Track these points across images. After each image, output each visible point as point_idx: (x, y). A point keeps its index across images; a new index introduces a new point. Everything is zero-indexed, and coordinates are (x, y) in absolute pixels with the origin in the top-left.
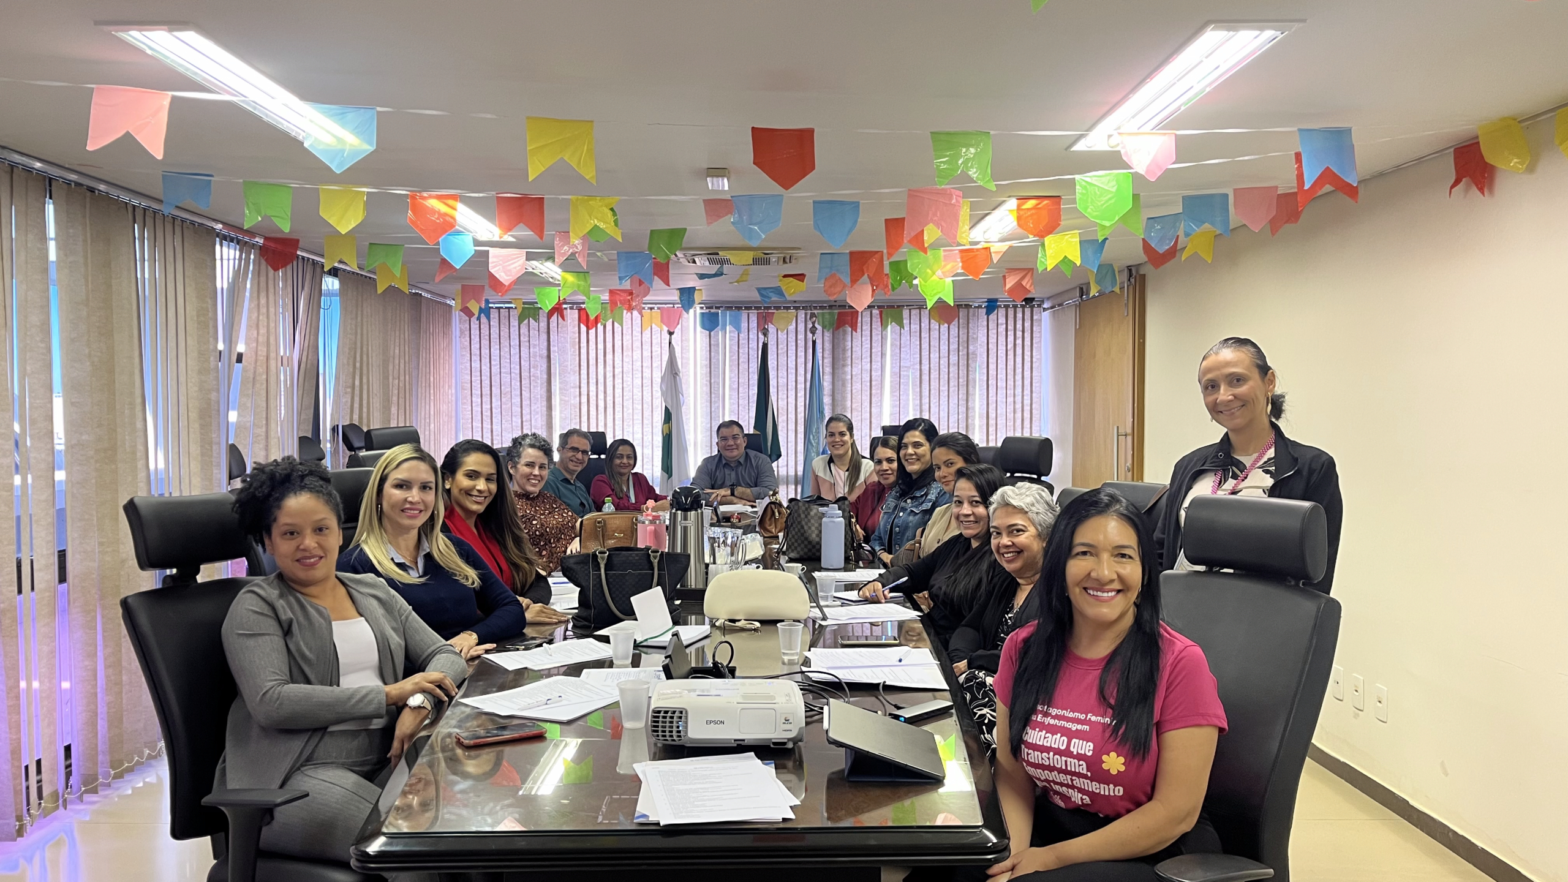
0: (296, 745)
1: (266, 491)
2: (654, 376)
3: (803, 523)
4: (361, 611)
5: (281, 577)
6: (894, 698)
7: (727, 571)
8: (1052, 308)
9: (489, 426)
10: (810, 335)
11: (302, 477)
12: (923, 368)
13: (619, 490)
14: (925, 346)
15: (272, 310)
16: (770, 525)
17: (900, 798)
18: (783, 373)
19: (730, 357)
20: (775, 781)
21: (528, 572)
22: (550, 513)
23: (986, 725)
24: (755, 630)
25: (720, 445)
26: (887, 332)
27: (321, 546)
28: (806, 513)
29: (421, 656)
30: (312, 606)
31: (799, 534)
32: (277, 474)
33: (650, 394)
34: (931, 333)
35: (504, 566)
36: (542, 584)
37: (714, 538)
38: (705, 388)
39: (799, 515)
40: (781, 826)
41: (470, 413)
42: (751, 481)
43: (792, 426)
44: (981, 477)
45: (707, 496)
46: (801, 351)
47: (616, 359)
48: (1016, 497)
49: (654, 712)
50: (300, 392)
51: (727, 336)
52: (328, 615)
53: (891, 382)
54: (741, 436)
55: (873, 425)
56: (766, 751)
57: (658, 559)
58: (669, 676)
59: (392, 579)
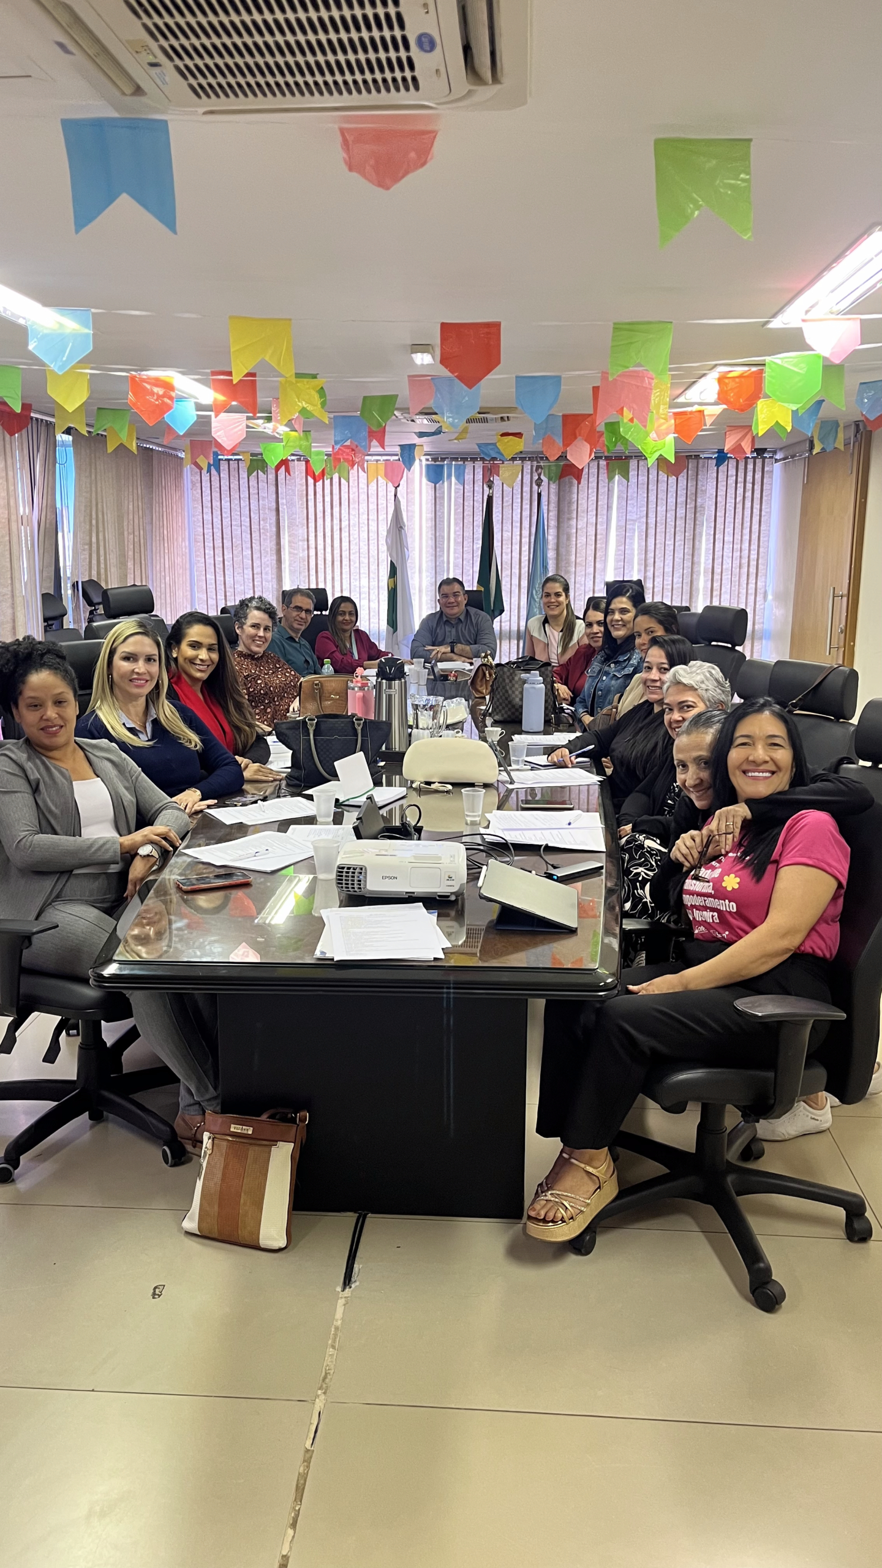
0: (48, 884)
1: (11, 668)
2: (380, 529)
3: (508, 688)
4: (98, 772)
5: (28, 742)
6: (551, 858)
7: (428, 737)
8: (784, 459)
9: (222, 579)
10: (535, 487)
11: (42, 655)
12: (649, 521)
13: (342, 646)
14: (652, 498)
15: (10, 473)
16: (481, 686)
17: (535, 945)
18: (507, 526)
19: (456, 510)
20: (435, 928)
21: (249, 734)
22: (273, 673)
23: (639, 882)
24: (447, 792)
25: (441, 601)
26: (614, 483)
27: (61, 717)
28: (511, 678)
29: (150, 811)
30: (55, 768)
31: (503, 698)
32: (20, 653)
33: (376, 548)
34: (659, 485)
35: (227, 728)
36: (262, 745)
37: (417, 705)
38: (430, 542)
39: (504, 680)
40: (433, 964)
41: (204, 565)
42: (471, 639)
43: (515, 581)
44: (673, 647)
45: (428, 653)
46: (527, 504)
47: (343, 512)
48: (687, 676)
49: (339, 867)
50: (41, 551)
51: (451, 486)
52: (70, 776)
53: (617, 535)
54: (462, 593)
55: (596, 581)
56: (432, 902)
57: (361, 726)
58: (359, 836)
59: (124, 742)
